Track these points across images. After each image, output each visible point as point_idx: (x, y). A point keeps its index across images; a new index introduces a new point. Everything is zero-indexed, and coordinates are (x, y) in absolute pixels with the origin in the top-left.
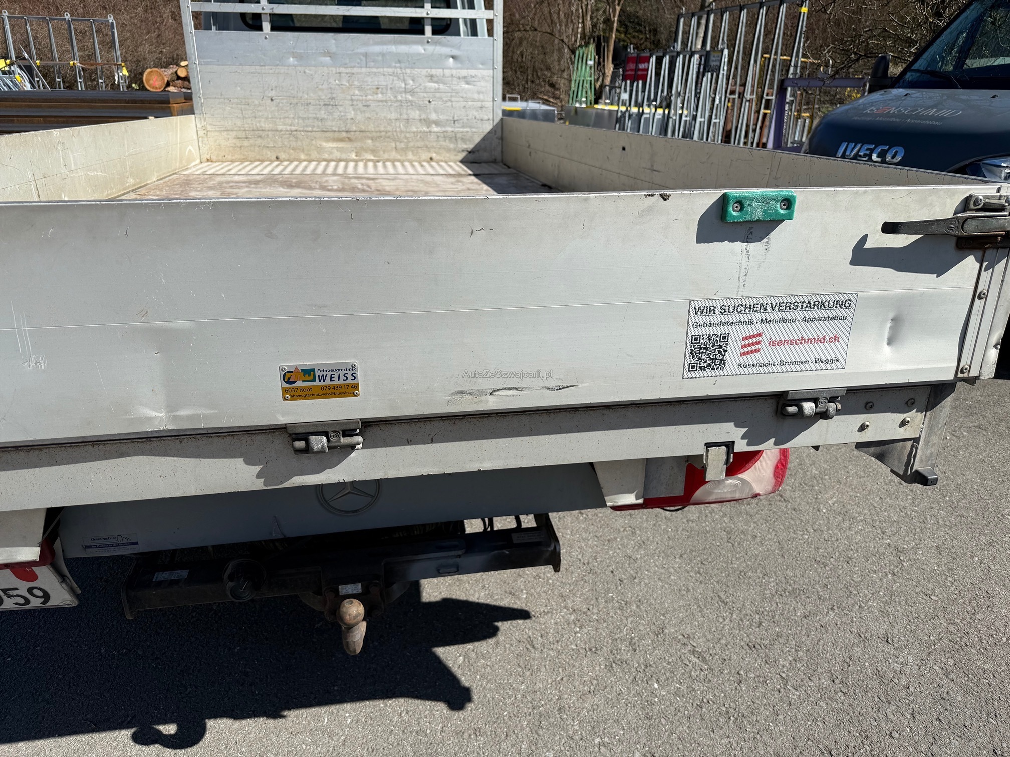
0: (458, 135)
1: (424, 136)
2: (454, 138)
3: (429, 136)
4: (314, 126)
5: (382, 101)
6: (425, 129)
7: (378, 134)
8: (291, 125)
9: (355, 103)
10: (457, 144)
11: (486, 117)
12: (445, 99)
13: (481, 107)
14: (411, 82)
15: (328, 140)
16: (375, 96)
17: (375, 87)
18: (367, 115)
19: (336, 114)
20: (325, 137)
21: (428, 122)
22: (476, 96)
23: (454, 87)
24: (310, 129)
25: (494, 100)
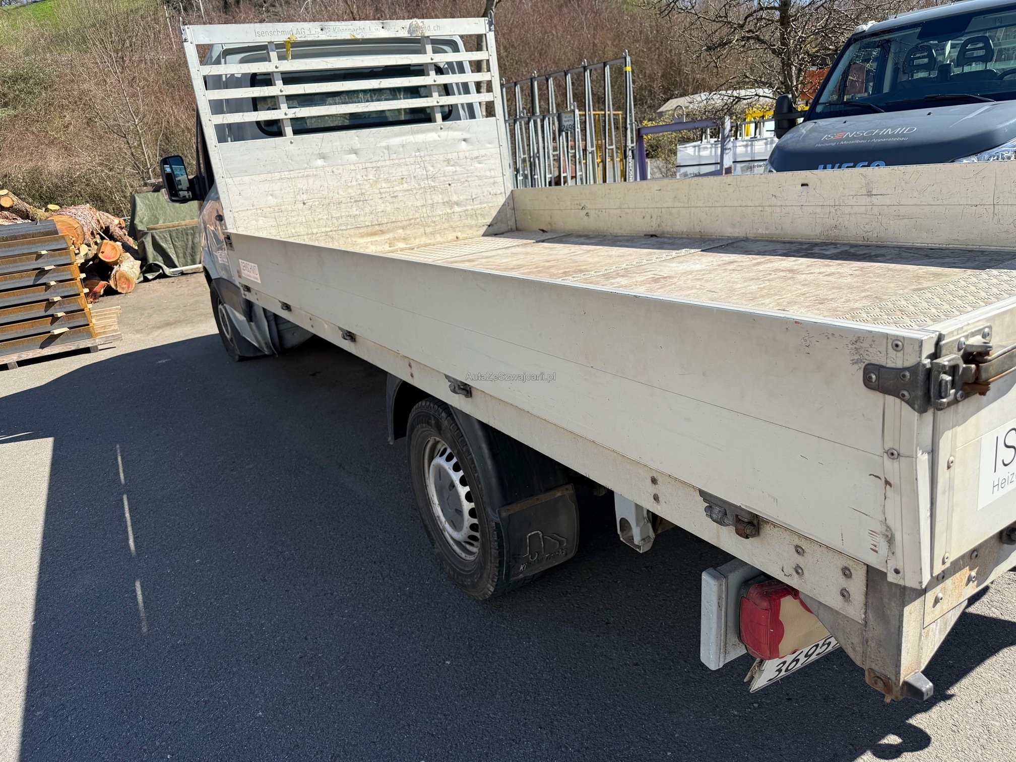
0: (478, 212)
1: (448, 217)
2: (473, 215)
3: (453, 217)
4: (348, 224)
5: (408, 190)
6: (449, 211)
7: (408, 222)
8: (325, 227)
9: (384, 196)
10: (478, 220)
11: (499, 192)
12: (462, 180)
13: (494, 183)
14: (431, 169)
15: (362, 236)
16: (401, 186)
17: (399, 178)
18: (396, 206)
19: (367, 210)
20: (360, 233)
21: (450, 204)
22: (488, 174)
23: (469, 168)
24: (344, 228)
25: (503, 175)
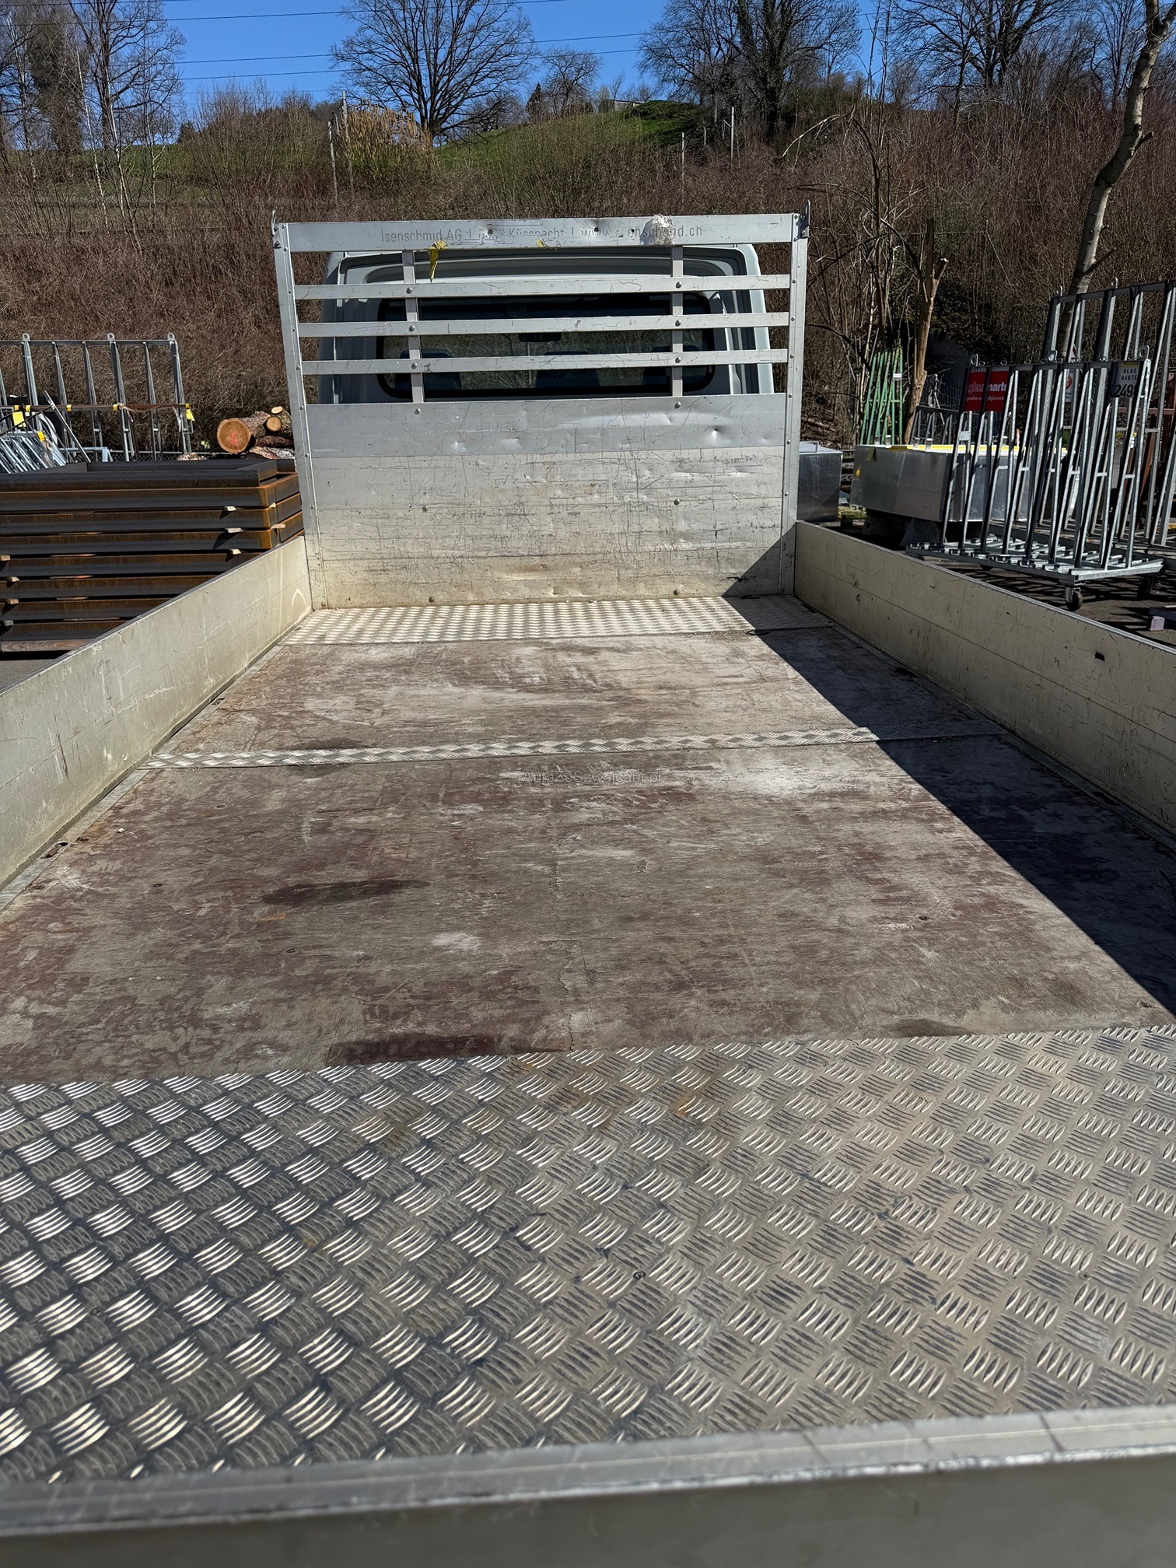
0: (721, 554)
1: (665, 557)
2: (715, 558)
3: (673, 557)
4: (490, 549)
5: (599, 505)
6: (668, 546)
7: (591, 558)
8: (453, 549)
9: (556, 510)
10: (719, 567)
11: (770, 523)
12: (701, 497)
13: (762, 508)
14: (647, 473)
15: (511, 570)
16: (589, 498)
17: (587, 483)
18: (575, 528)
19: (525, 530)
20: (507, 565)
21: (673, 536)
22: (754, 490)
23: (718, 478)
24: (483, 554)
25: (784, 495)
